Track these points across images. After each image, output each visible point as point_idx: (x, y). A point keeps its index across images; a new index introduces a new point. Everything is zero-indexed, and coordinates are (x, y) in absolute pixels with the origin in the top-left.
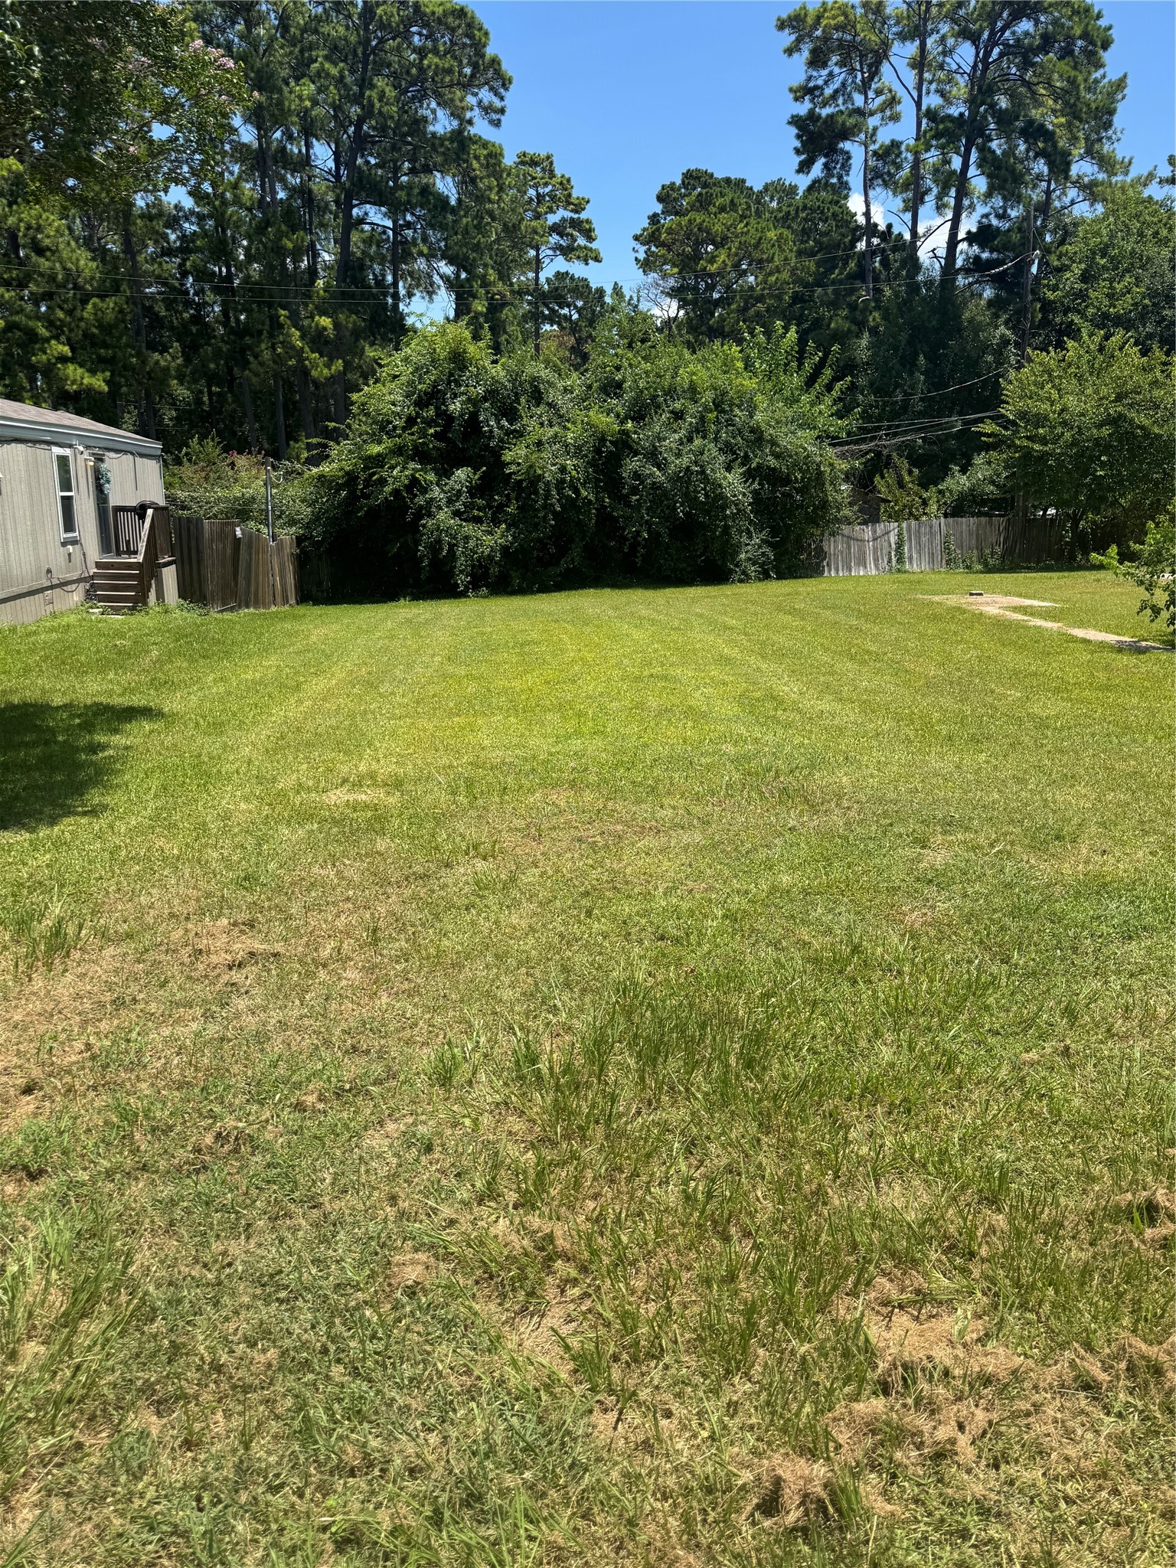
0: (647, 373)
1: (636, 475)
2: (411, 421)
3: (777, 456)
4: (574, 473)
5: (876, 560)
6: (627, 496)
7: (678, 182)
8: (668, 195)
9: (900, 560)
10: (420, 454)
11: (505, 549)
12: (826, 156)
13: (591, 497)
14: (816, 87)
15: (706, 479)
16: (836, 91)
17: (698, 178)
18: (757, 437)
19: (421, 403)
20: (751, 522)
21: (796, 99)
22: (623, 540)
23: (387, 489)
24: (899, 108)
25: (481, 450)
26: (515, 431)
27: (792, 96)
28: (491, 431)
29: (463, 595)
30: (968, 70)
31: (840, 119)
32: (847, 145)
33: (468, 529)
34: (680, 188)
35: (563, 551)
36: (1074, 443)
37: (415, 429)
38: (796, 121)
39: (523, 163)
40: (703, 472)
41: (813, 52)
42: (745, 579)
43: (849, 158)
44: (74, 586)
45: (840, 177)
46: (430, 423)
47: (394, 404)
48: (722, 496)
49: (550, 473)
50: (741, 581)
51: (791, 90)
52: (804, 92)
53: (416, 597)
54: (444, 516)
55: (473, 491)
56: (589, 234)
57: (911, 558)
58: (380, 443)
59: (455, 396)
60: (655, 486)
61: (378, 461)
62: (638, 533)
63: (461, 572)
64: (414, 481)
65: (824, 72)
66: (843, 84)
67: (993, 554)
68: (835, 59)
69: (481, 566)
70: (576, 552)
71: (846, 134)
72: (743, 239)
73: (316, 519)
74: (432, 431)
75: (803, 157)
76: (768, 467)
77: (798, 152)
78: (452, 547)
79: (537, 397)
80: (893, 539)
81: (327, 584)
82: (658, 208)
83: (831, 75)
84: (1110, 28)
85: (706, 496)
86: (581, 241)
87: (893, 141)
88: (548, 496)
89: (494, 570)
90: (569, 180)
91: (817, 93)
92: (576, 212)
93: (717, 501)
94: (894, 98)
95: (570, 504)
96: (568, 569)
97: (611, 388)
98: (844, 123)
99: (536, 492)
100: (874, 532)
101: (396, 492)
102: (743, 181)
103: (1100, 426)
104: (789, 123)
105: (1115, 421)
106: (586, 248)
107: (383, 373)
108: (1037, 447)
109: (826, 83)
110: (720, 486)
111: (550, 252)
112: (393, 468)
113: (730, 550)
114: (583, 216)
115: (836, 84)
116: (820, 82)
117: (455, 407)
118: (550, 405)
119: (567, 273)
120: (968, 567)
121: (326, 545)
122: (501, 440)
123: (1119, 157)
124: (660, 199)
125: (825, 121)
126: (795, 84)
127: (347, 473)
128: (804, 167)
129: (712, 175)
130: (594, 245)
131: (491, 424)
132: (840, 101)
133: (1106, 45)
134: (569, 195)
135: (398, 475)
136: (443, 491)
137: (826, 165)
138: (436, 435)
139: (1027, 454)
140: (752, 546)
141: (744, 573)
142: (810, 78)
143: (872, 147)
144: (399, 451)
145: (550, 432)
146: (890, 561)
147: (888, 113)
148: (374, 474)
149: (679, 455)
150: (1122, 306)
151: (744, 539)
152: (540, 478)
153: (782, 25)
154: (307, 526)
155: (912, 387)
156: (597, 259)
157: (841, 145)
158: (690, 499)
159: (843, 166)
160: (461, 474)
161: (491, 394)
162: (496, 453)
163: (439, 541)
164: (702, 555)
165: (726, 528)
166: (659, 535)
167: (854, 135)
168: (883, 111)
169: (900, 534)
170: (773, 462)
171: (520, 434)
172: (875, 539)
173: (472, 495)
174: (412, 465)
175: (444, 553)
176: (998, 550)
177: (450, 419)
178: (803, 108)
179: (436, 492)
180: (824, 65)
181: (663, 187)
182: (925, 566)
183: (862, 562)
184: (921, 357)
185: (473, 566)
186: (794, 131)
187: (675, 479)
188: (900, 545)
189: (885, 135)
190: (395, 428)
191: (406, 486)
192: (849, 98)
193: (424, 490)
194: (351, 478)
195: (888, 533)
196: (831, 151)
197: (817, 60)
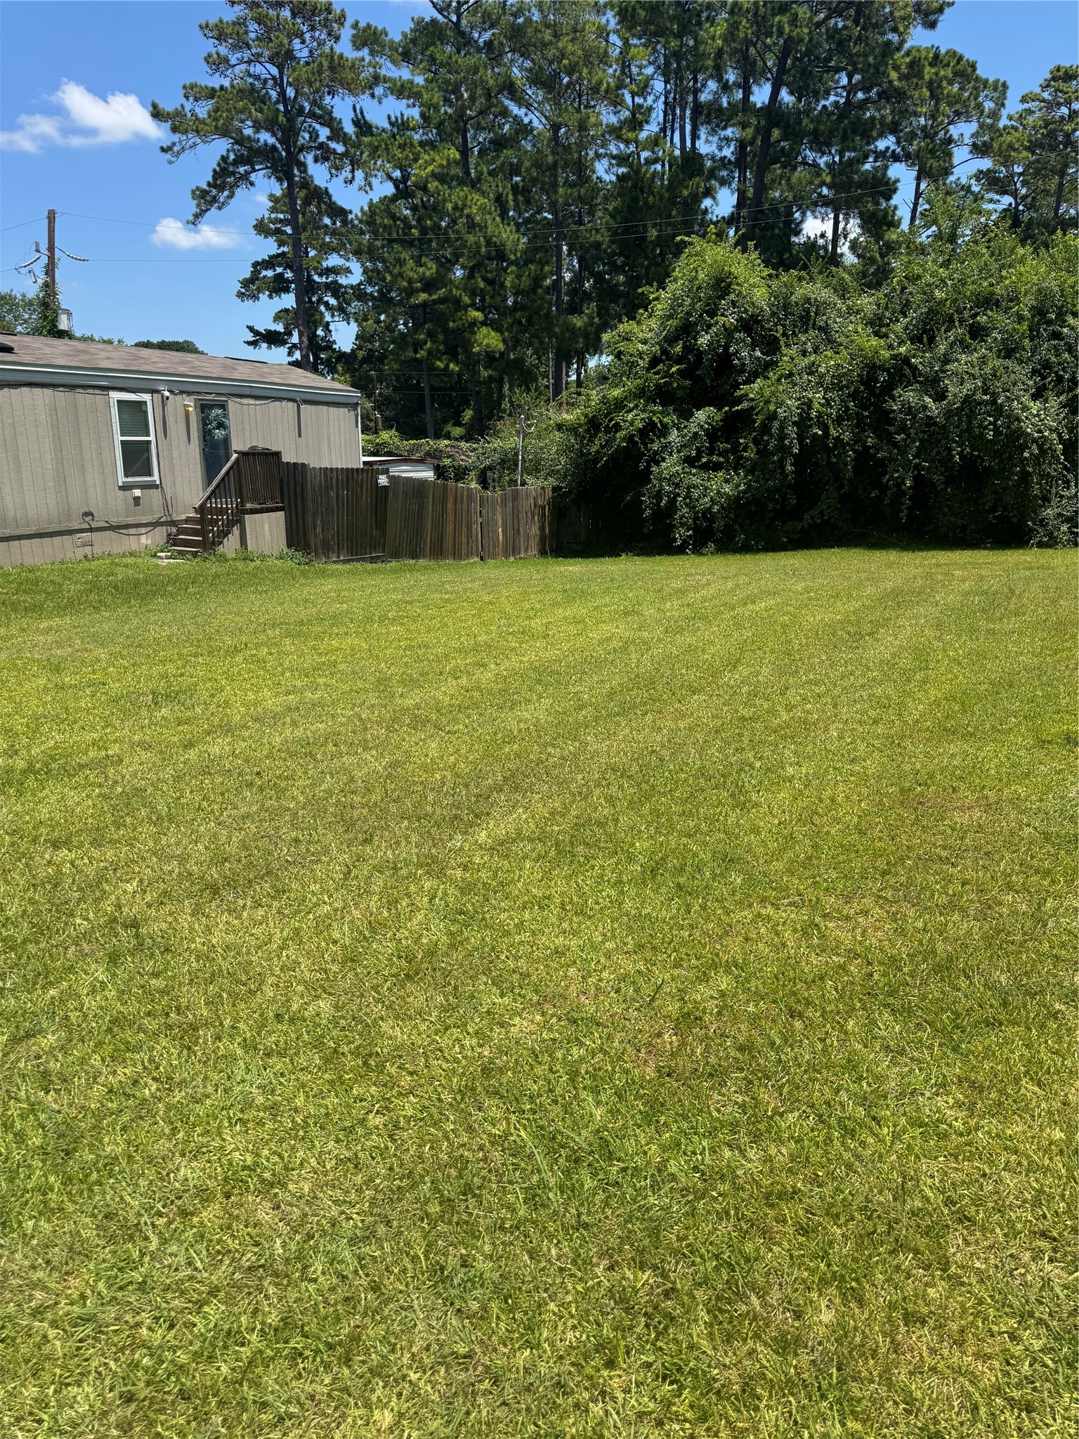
1: (909, 410)
10: (663, 395)
11: (737, 500)
13: (847, 436)
15: (998, 411)
19: (670, 340)
22: (884, 489)
23: (620, 435)
26: (769, 362)
28: (742, 364)
29: (680, 551)
37: (661, 368)
39: (1054, 79)
40: (993, 401)
42: (1051, 542)
44: (143, 530)
46: (676, 359)
47: (643, 342)
48: (1021, 433)
49: (788, 408)
50: (1041, 545)
54: (672, 462)
55: (713, 433)
58: (620, 385)
59: (708, 328)
60: (930, 421)
61: (617, 405)
63: (682, 525)
64: (650, 426)
74: (677, 368)
78: (675, 498)
85: (997, 431)
88: (782, 435)
89: (719, 525)
96: (812, 525)
101: (630, 438)
110: (1018, 419)
112: (629, 411)
113: (1032, 504)
117: (707, 342)
127: (590, 420)
131: (743, 356)
135: (633, 419)
136: (680, 435)
138: (681, 373)
141: (1050, 535)
144: (641, 393)
154: (564, 476)
158: (972, 437)
160: (701, 415)
163: (660, 492)
164: (994, 509)
165: (1025, 476)
166: (931, 482)
173: (710, 439)
174: (651, 407)
175: (664, 503)
177: (700, 354)
179: (673, 437)
190: (639, 368)
191: (640, 430)
193: (660, 434)
194: (593, 425)
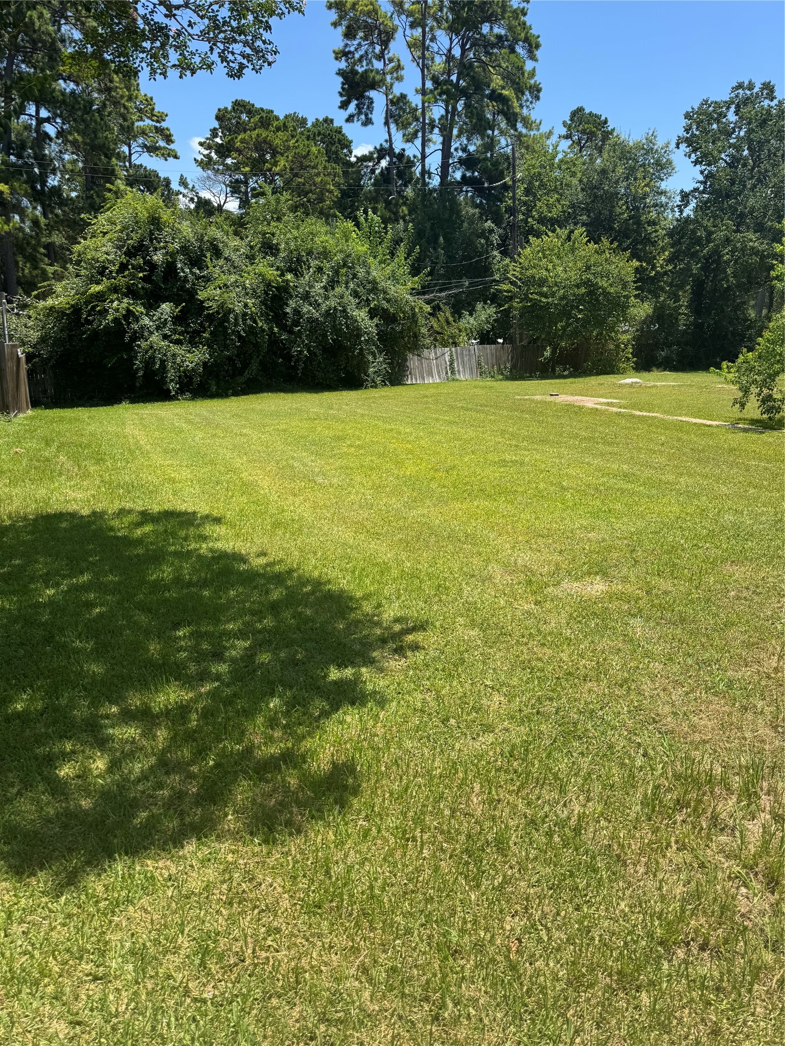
0: (295, 238)
1: (297, 312)
2: (123, 267)
3: (388, 301)
4: (253, 309)
5: (439, 372)
6: (291, 327)
7: (230, 108)
8: (224, 116)
9: (453, 372)
10: (131, 292)
11: (205, 364)
12: (357, 99)
13: (265, 327)
14: (350, 52)
15: (347, 316)
16: (362, 57)
17: (244, 106)
18: (374, 288)
19: (130, 254)
20: (377, 347)
21: (336, 58)
22: (290, 356)
23: (110, 317)
24: (403, 73)
25: (178, 290)
26: (203, 276)
27: (333, 55)
28: (186, 277)
29: (174, 398)
30: (445, 52)
31: (372, 75)
32: (372, 94)
33: (174, 348)
34: (231, 112)
35: (246, 365)
36: (563, 298)
37: (127, 273)
38: (341, 73)
40: (344, 311)
41: (348, 27)
42: (375, 386)
43: (372, 102)
45: (366, 115)
46: (140, 268)
47: (107, 254)
48: (358, 329)
49: (238, 308)
50: (372, 387)
51: (334, 52)
52: (343, 54)
53: (133, 401)
54: (155, 338)
55: (177, 320)
56: (169, 139)
57: (459, 371)
58: (98, 283)
59: (156, 249)
60: (311, 320)
61: (100, 297)
62: (301, 352)
63: (172, 381)
64: (129, 312)
65: (356, 42)
66: (366, 52)
67: (505, 368)
68: (361, 34)
69: (186, 376)
70: (254, 366)
71: (373, 86)
72: (297, 151)
73: (43, 340)
74: (141, 275)
75: (344, 98)
76: (383, 309)
77: (341, 95)
78: (163, 362)
79: (217, 253)
80: (447, 358)
81: (51, 391)
82: (216, 124)
83: (359, 45)
84: (538, 37)
85: (348, 328)
86: (162, 143)
87: (401, 94)
88: (236, 324)
89: (197, 379)
90: (151, 99)
91: (350, 56)
92: (158, 121)
93: (356, 332)
94: (399, 65)
95: (251, 331)
96: (249, 379)
97: (269, 248)
98: (374, 78)
99: (228, 321)
100: (436, 354)
101: (116, 320)
102: (272, 112)
103: (578, 286)
104: (337, 74)
105: (587, 283)
106: (165, 148)
107: (90, 229)
108: (544, 300)
109: (356, 49)
110: (356, 321)
111: (139, 149)
112: (112, 302)
113: (362, 365)
114: (164, 125)
115: (362, 52)
116: (352, 49)
117: (158, 257)
118: (226, 259)
119: (141, 165)
120: (492, 377)
121: (53, 362)
122: (194, 284)
123: (533, 119)
124: (218, 118)
125: (362, 76)
126: (336, 49)
127: (72, 306)
128: (344, 105)
129: (253, 105)
130: (172, 146)
131: (184, 270)
132: (364, 63)
133: (538, 46)
134: (153, 109)
135: (118, 306)
136: (151, 320)
137: (357, 106)
138: (144, 279)
139: (536, 304)
140: (377, 364)
141: (373, 381)
142: (346, 45)
143: (390, 97)
144: (115, 289)
145: (233, 278)
146: (447, 373)
147: (395, 75)
148: (97, 306)
149: (327, 298)
150: (554, 213)
151: (370, 358)
152: (231, 311)
153: (330, 7)
154: (34, 346)
155: (437, 258)
156: (176, 157)
157: (367, 94)
158: (336, 330)
159: (368, 108)
160: (166, 307)
161: (184, 249)
162: (192, 293)
163: (152, 358)
165: (362, 351)
166: (315, 354)
167: (380, 87)
168: (392, 73)
169: (451, 356)
170: (385, 305)
171: (208, 279)
172: (436, 359)
173: (174, 324)
174: (125, 300)
175: (157, 366)
176: (508, 365)
177: (152, 266)
178: (343, 65)
179: (146, 321)
180: (354, 38)
181: (219, 110)
182: (468, 376)
183: (430, 374)
184: (441, 239)
185: (180, 377)
186: (341, 79)
187: (327, 314)
188: (451, 364)
189: (397, 90)
190: (111, 272)
191: (124, 316)
192: (370, 62)
193: (137, 319)
194: (76, 310)
195: (444, 354)
196: (360, 97)
197: (349, 34)
